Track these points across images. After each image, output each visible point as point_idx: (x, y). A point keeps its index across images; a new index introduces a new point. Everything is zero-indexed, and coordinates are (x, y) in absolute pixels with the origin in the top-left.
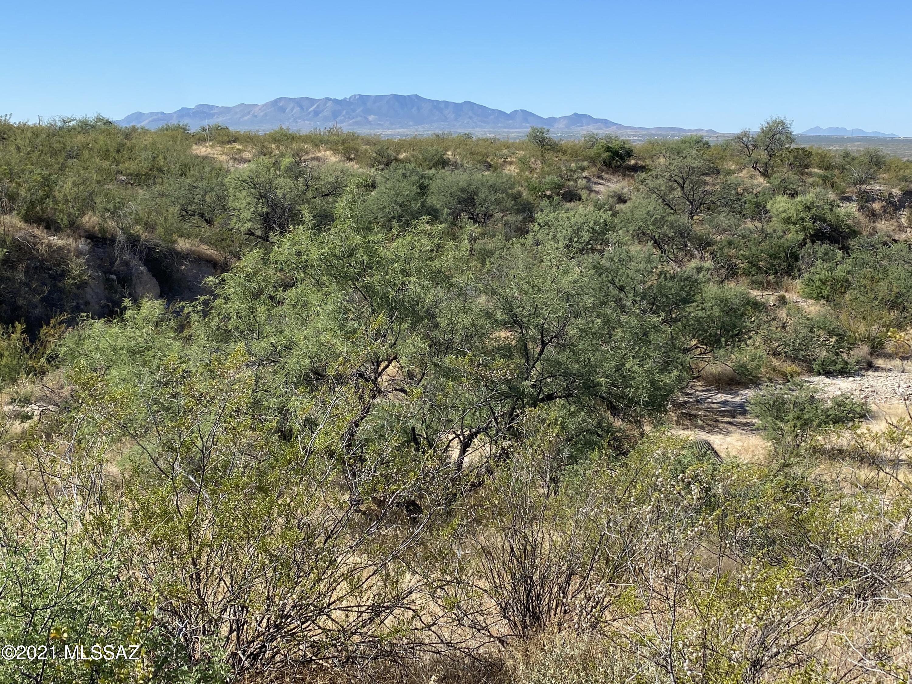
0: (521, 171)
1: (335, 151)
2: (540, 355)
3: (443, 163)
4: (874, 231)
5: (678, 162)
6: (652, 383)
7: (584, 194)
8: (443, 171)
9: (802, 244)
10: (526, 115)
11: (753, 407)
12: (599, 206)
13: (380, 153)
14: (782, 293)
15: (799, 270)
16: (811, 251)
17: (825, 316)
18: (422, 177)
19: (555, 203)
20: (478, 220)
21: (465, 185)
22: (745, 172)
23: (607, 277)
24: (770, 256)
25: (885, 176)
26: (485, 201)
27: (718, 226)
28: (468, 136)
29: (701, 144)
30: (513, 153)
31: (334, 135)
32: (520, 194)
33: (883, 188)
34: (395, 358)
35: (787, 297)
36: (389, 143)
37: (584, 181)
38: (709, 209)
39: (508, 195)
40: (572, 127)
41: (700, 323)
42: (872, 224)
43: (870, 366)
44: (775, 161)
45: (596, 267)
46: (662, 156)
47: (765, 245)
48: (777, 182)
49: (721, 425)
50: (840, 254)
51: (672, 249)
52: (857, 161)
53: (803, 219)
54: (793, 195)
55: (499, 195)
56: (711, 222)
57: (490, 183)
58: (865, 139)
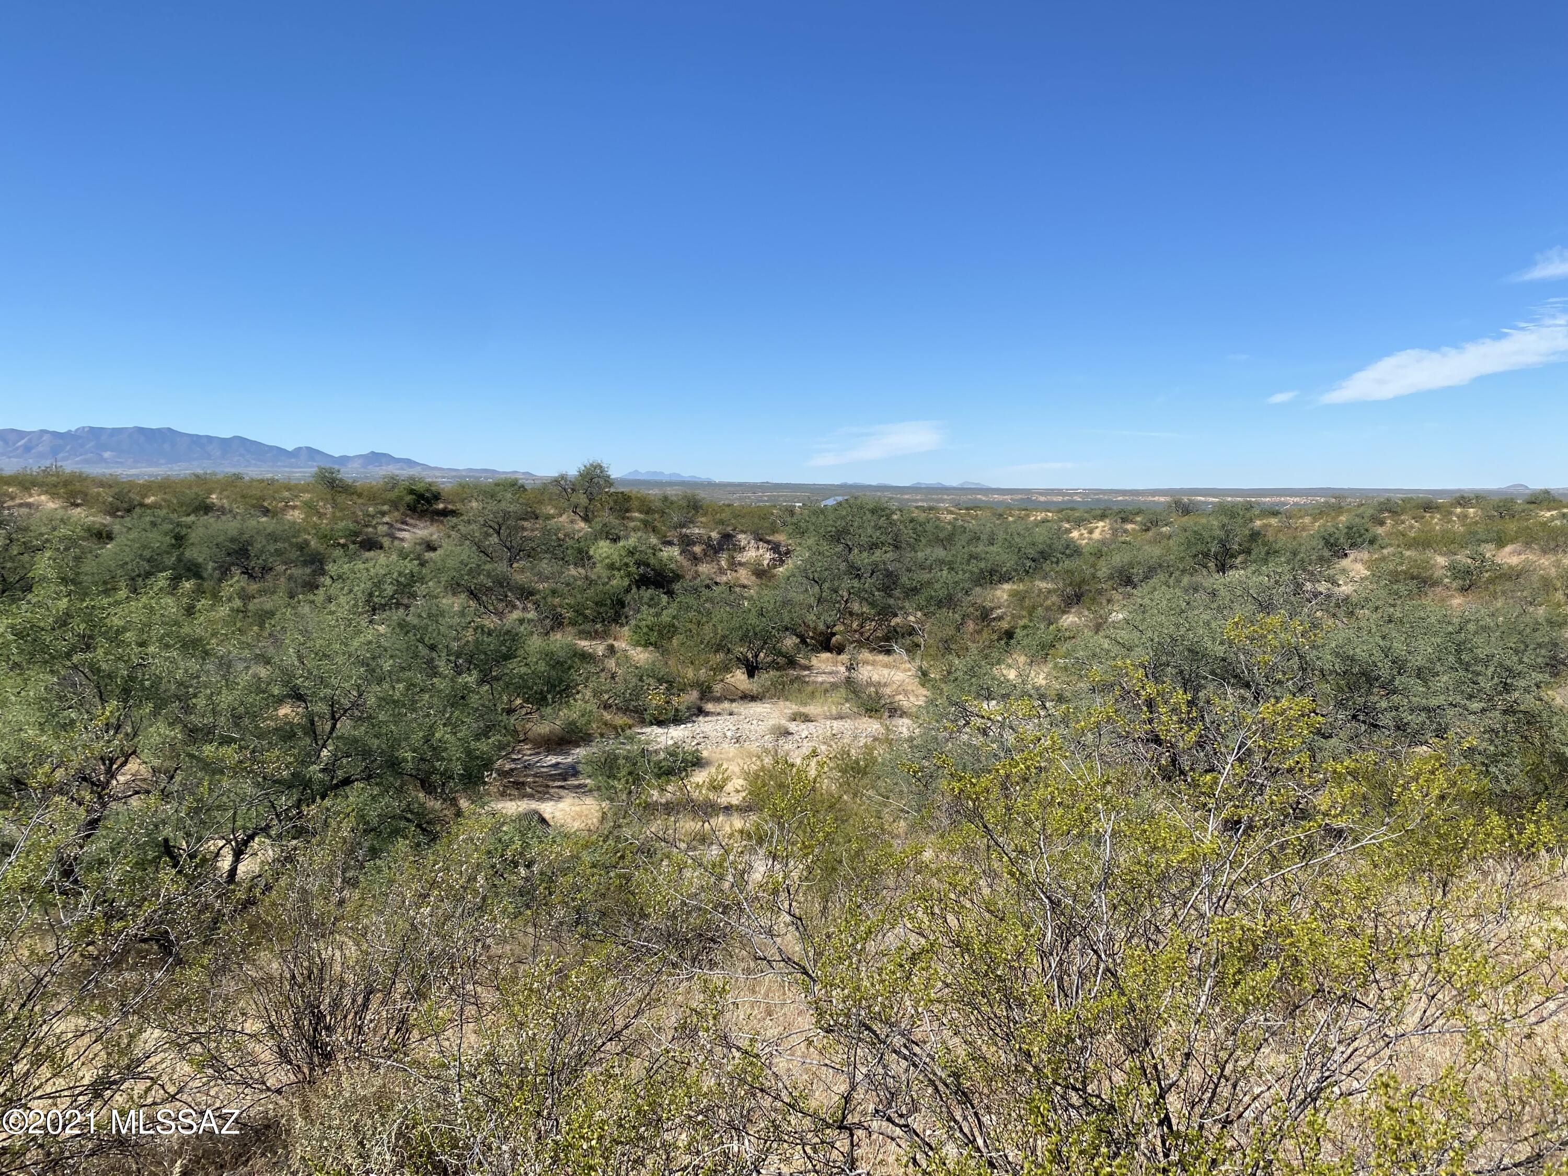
0: (307, 517)
1: (54, 495)
2: (331, 733)
3: (207, 508)
4: (697, 574)
5: (492, 506)
6: (469, 752)
7: (386, 542)
8: (206, 517)
9: (628, 590)
10: (312, 453)
11: (585, 766)
12: (403, 555)
13: (118, 497)
14: (611, 641)
15: (626, 617)
16: (636, 597)
17: (653, 663)
18: (178, 525)
19: (349, 553)
20: (254, 575)
21: (235, 533)
22: (564, 517)
23: (415, 635)
24: (596, 604)
25: (703, 519)
26: (262, 552)
27: (540, 574)
28: (238, 477)
29: (516, 487)
30: (296, 496)
31: (52, 475)
32: (307, 543)
33: (702, 531)
34: (134, 752)
35: (616, 645)
36: (132, 485)
37: (385, 528)
38: (529, 556)
39: (291, 544)
40: (370, 467)
41: (523, 680)
42: (694, 568)
43: (701, 712)
44: (595, 506)
45: (403, 626)
46: (474, 500)
47: (590, 592)
48: (599, 527)
49: (552, 791)
50: (665, 598)
51: (491, 600)
52: (675, 505)
53: (627, 565)
54: (615, 540)
55: (279, 545)
56: (532, 569)
57: (269, 531)
58: (683, 483)
